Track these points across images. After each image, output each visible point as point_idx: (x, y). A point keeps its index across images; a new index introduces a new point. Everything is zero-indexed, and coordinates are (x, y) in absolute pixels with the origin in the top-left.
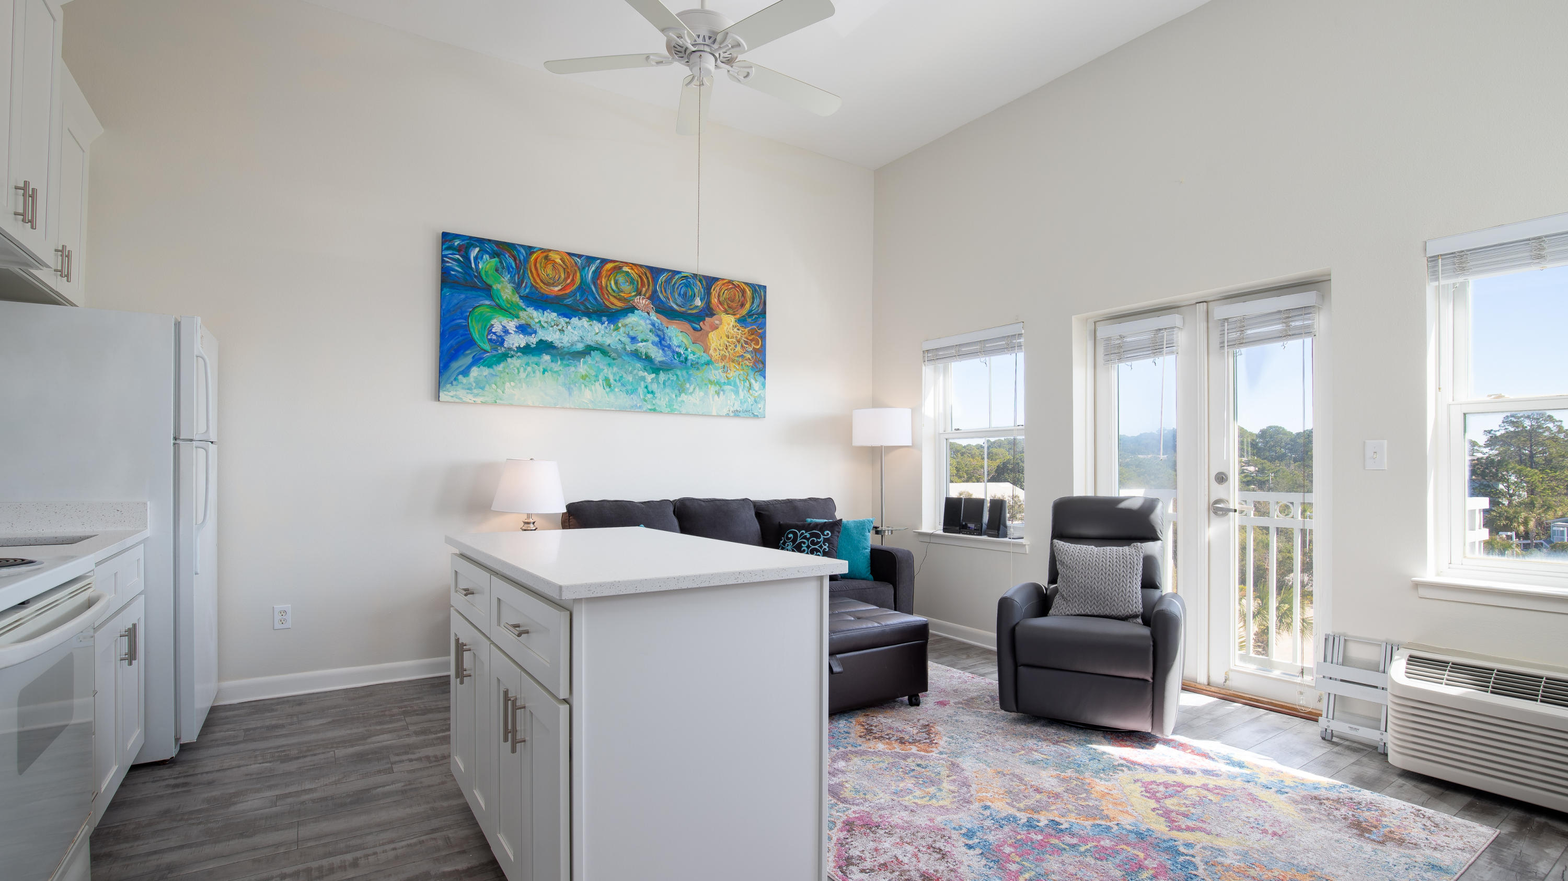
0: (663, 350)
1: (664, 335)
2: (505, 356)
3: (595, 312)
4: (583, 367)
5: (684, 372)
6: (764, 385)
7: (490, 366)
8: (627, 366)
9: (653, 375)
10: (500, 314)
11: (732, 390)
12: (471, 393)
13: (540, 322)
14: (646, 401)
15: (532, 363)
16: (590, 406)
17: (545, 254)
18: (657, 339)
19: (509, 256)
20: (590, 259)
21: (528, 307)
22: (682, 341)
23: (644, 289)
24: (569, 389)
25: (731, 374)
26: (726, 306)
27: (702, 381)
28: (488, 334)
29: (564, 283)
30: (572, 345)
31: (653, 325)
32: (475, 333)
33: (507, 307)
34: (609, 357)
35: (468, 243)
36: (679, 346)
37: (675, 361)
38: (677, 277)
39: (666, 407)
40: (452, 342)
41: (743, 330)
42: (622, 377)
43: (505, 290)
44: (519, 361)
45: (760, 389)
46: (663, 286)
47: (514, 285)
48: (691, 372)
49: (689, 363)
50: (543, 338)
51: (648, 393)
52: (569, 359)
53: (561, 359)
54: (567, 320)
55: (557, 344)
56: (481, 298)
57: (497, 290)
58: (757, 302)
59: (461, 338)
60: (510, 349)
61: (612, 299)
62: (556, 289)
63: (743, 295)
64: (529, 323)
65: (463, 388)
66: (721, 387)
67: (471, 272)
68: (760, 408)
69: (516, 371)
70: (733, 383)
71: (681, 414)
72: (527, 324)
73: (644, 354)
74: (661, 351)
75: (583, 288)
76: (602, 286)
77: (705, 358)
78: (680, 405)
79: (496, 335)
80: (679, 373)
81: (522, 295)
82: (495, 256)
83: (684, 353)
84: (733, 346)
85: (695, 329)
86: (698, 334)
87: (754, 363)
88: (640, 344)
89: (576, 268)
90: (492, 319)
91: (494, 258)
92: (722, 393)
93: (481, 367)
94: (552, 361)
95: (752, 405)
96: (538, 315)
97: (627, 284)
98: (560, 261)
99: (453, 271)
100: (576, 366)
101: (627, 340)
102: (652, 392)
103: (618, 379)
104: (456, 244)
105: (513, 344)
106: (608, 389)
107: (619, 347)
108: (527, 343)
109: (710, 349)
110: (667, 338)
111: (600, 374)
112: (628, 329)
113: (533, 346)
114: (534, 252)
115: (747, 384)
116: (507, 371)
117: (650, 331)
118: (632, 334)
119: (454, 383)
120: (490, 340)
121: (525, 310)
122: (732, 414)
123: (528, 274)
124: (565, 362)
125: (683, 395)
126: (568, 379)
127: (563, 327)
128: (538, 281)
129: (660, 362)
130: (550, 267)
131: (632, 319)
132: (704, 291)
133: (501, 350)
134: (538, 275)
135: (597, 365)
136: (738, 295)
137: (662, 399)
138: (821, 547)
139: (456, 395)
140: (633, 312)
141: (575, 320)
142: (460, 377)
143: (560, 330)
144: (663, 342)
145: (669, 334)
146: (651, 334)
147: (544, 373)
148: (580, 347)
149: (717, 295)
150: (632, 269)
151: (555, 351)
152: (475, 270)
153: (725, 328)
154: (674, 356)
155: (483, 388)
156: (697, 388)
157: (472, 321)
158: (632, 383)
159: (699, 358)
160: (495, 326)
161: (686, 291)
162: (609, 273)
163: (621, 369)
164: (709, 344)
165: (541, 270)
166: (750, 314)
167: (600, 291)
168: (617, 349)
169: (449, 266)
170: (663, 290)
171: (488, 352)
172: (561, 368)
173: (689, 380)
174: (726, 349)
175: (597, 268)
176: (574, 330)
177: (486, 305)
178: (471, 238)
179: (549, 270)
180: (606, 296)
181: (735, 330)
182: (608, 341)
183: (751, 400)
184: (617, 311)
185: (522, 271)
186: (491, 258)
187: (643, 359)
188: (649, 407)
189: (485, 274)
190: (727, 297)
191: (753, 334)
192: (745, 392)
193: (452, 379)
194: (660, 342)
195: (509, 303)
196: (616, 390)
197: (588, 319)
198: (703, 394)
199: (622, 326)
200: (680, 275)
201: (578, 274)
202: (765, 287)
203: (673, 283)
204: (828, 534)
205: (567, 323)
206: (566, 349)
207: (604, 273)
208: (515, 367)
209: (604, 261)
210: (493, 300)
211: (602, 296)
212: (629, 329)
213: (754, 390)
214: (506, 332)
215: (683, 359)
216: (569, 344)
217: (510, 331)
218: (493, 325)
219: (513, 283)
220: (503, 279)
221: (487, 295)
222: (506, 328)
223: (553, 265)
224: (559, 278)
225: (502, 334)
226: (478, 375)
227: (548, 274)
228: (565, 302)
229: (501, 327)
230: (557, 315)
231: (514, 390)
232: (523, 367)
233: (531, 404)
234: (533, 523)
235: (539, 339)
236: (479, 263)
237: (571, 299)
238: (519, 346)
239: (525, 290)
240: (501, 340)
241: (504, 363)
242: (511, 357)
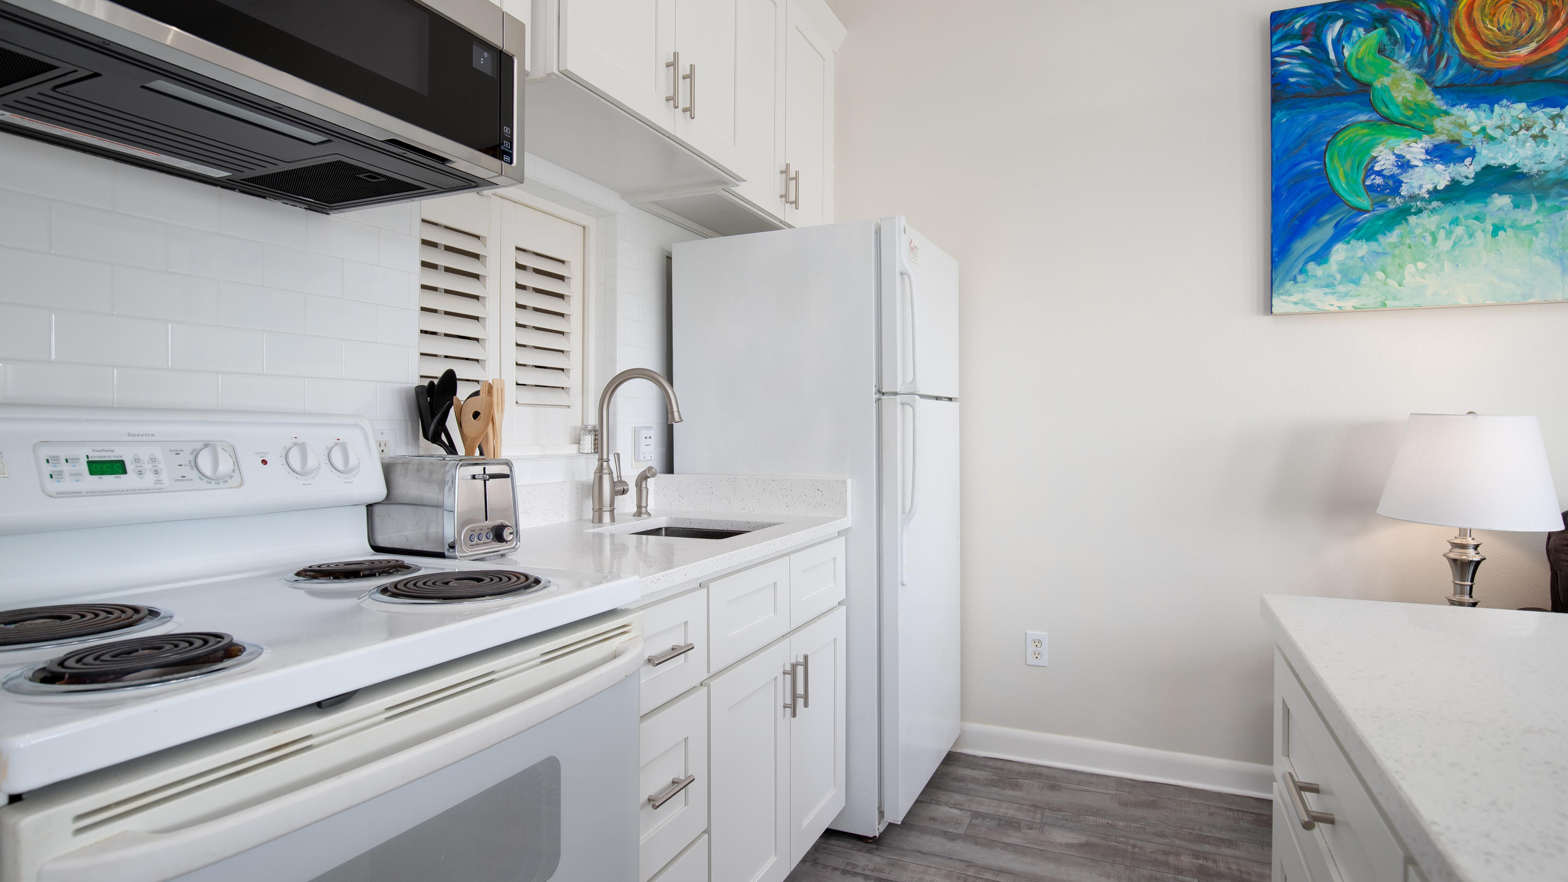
2: (1403, 213)
7: (1370, 237)
10: (1390, 134)
12: (1333, 294)
13: (1483, 129)
15: (1467, 217)
19: (1408, 17)
21: (1453, 106)
28: (1367, 176)
29: (1543, 34)
32: (1338, 179)
35: (1320, 18)
40: (1295, 205)
43: (1399, 83)
44: (1435, 218)
47: (1419, 71)
50: (1492, 163)
52: (1561, 195)
53: (1539, 199)
54: (1555, 111)
55: (1529, 166)
56: (1349, 113)
57: (1385, 89)
59: (1311, 195)
60: (1413, 198)
62: (1524, 51)
64: (1457, 138)
65: (1316, 286)
67: (1328, 68)
69: (1429, 238)
72: (1452, 141)
79: (1384, 176)
81: (1438, 85)
82: (1377, 24)
90: (1373, 146)
91: (1375, 28)
93: (1353, 242)
94: (1516, 206)
96: (1479, 117)
99: (1292, 76)
104: (1297, 26)
105: (1421, 187)
108: (1453, 180)
113: (1466, 183)
116: (1408, 241)
119: (1300, 278)
120: (1370, 189)
121: (1447, 113)
123: (1452, 40)
124: (1548, 204)
127: (1544, 128)
128: (1478, 46)
130: (1506, 9)
133: (1395, 203)
134: (1477, 35)
139: (1303, 300)
142: (1311, 266)
143: (1534, 137)
147: (1495, 233)
151: (1523, 184)
152: (1335, 64)
155: (1356, 282)
157: (1332, 160)
160: (1379, 159)
165: (1484, 22)
169: (1285, 70)
171: (1367, 211)
172: (1539, 218)
177: (1362, 122)
178: (1325, 7)
179: (1505, 18)
185: (1437, 36)
186: (1367, 31)
189: (1357, 66)
193: (1296, 271)
195: (1410, 108)
205: (1553, 118)
206: (1551, 176)
208: (1426, 231)
210: (1375, 110)
214: (1404, 165)
216: (1562, 163)
217: (1414, 162)
218: (1375, 158)
219: (1419, 67)
220: (1395, 65)
221: (1361, 103)
222: (1403, 157)
223: (1514, 5)
224: (1531, 28)
225: (1396, 171)
226: (1347, 258)
227: (1504, 27)
228: (1547, 73)
229: (1393, 158)
230: (1529, 106)
231: (1424, 278)
232: (1444, 228)
233: (1464, 302)
234: (1476, 547)
235: (1483, 165)
236: (1343, 47)
237: (1563, 64)
238: (1435, 187)
239: (1446, 74)
240: (1394, 183)
241: (1401, 226)
242: (1416, 214)
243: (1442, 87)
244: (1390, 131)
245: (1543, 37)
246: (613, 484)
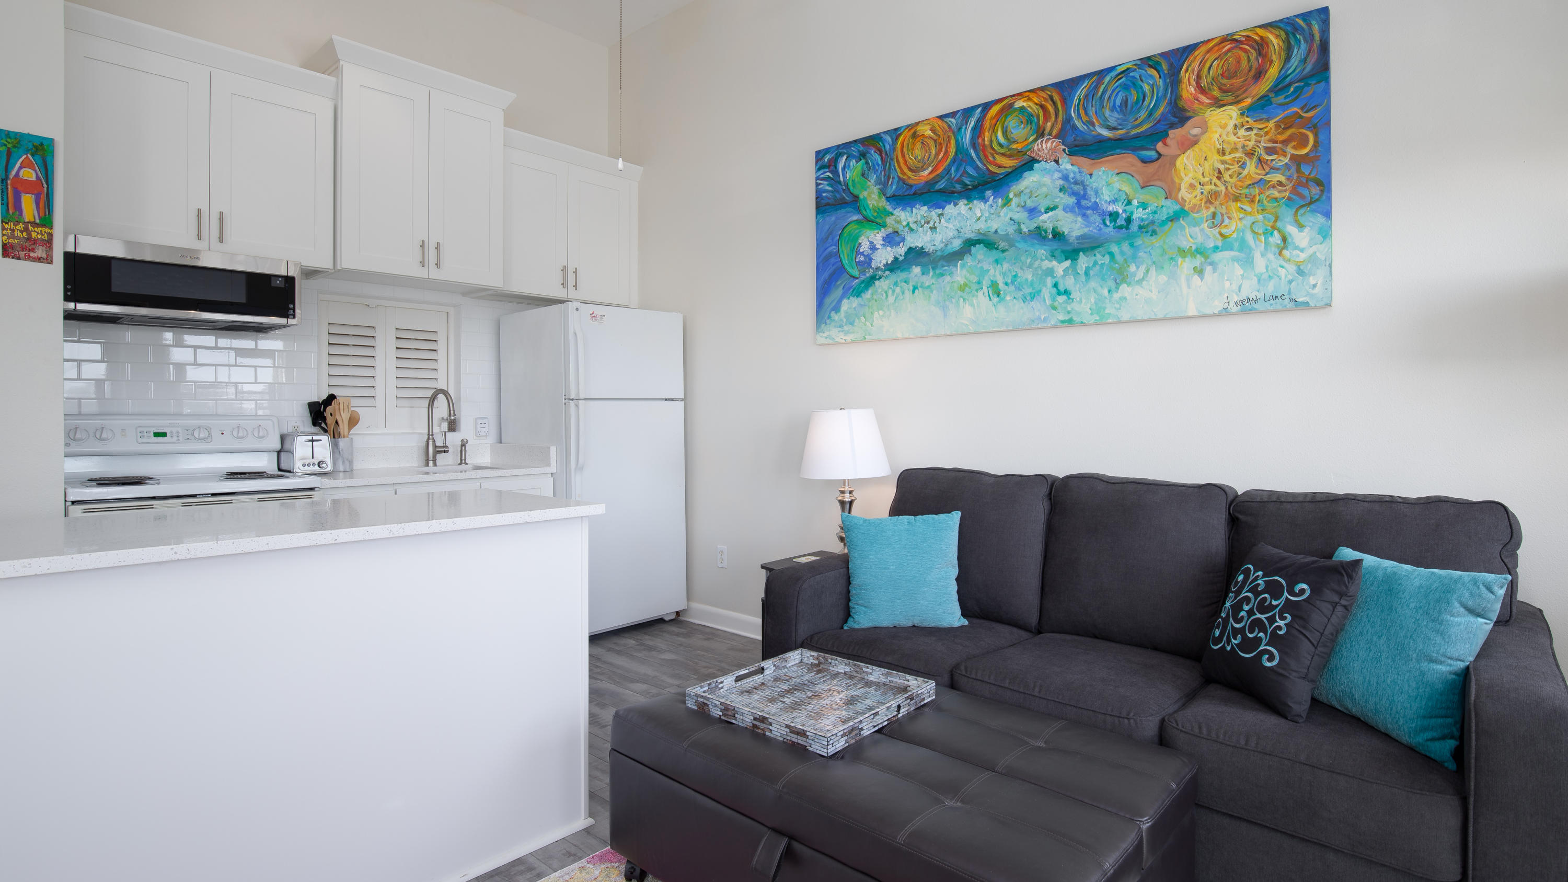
0: (1084, 215)
1: (1085, 189)
2: (873, 279)
3: (975, 187)
4: (961, 273)
5: (1125, 246)
6: (1325, 233)
7: (858, 295)
8: (1023, 258)
9: (1067, 263)
11: (1234, 259)
12: (843, 331)
13: (908, 224)
14: (1054, 308)
15: (901, 281)
16: (972, 329)
17: (912, 131)
18: (1072, 200)
19: (875, 152)
20: (967, 113)
21: (895, 209)
22: (1120, 190)
23: (1049, 124)
24: (943, 307)
25: (1231, 227)
26: (1216, 93)
27: (1164, 252)
29: (935, 160)
30: (946, 245)
31: (1065, 178)
32: (845, 258)
33: (873, 216)
34: (997, 249)
35: (836, 154)
36: (1114, 201)
37: (1107, 230)
38: (1107, 79)
39: (1092, 314)
41: (1261, 126)
42: (1015, 276)
43: (872, 197)
44: (887, 282)
45: (1312, 242)
46: (1081, 106)
47: (880, 187)
48: (1139, 242)
49: (1134, 227)
50: (913, 246)
51: (1059, 293)
52: (943, 266)
53: (934, 269)
54: (940, 211)
55: (929, 248)
56: (849, 215)
57: (865, 199)
58: (1299, 53)
60: (877, 269)
61: (1000, 160)
62: (926, 173)
63: (1260, 53)
64: (896, 230)
65: (835, 327)
66: (1206, 258)
67: (840, 186)
68: (1315, 286)
69: (884, 295)
70: (1236, 245)
71: (1120, 322)
73: (1050, 231)
74: (1079, 219)
75: (961, 157)
76: (984, 145)
77: (1170, 207)
78: (1118, 306)
80: (1115, 249)
81: (888, 196)
82: (861, 157)
83: (1124, 211)
84: (1235, 167)
85: (1144, 161)
86: (1152, 168)
87: (1294, 191)
88: (1045, 217)
89: (950, 134)
90: (859, 236)
91: (861, 160)
92: (1209, 269)
93: (851, 298)
94: (923, 274)
95: (1290, 282)
96: (906, 216)
97: (1022, 126)
98: (930, 133)
99: (824, 193)
100: (951, 274)
101: (1021, 216)
102: (1067, 292)
103: (1009, 281)
104: (826, 160)
105: (881, 262)
106: (995, 300)
107: (1011, 229)
109: (1180, 189)
110: (1090, 193)
111: (984, 279)
112: (1024, 198)
113: (901, 258)
114: (900, 134)
115: (1276, 238)
117: (1061, 190)
118: (1030, 204)
119: (828, 321)
120: (858, 263)
121: (892, 214)
122: (1235, 309)
123: (894, 166)
124: (938, 272)
125: (1124, 287)
126: (943, 294)
127: (935, 222)
128: (906, 170)
129: (1078, 238)
130: (919, 145)
131: (1030, 180)
132: (1165, 81)
134: (906, 163)
135: (980, 265)
136: (1247, 59)
137: (1084, 301)
138: (1272, 620)
140: (1031, 169)
141: (950, 209)
142: (833, 313)
143: (931, 228)
144: (1084, 202)
145: (1095, 185)
146: (1061, 195)
147: (914, 292)
148: (957, 244)
149: (1193, 78)
150: (1030, 99)
151: (925, 260)
152: (843, 184)
153: (1216, 136)
154: (1104, 221)
155: (852, 324)
156: (1153, 271)
157: (841, 246)
158: (1032, 284)
159: (1155, 212)
160: (862, 244)
161: (1126, 96)
162: (994, 121)
163: (1015, 264)
164: (1177, 180)
165: (909, 154)
166: (1279, 87)
167: (981, 154)
168: (1007, 234)
169: (821, 189)
170: (1082, 112)
171: (857, 278)
172: (933, 281)
173: (1134, 257)
174: (1219, 178)
175: (978, 121)
176: (949, 223)
177: (854, 221)
178: (839, 146)
179: (918, 152)
180: (991, 159)
181: (1242, 132)
182: (994, 225)
183: (1286, 272)
184: (1008, 174)
185: (888, 164)
186: (857, 162)
187: (1050, 240)
188: (1061, 317)
189: (852, 185)
190: (1220, 72)
191: (1286, 129)
192: (1271, 256)
193: (826, 318)
194: (1078, 204)
195: (875, 211)
196: (1008, 298)
197: (966, 202)
198: (1166, 279)
199: (1015, 195)
200: (1113, 74)
201: (953, 141)
202: (1325, 10)
203: (1100, 94)
204: (1302, 591)
206: (939, 253)
207: (987, 124)
209: (987, 106)
211: (983, 158)
212: (1027, 197)
213: (1297, 248)
214: (873, 248)
215: (1123, 223)
216: (944, 244)
218: (860, 243)
219: (880, 184)
220: (869, 183)
221: (854, 208)
222: (873, 243)
223: (922, 142)
224: (929, 157)
225: (870, 252)
226: (848, 308)
227: (917, 157)
228: (936, 187)
229: (868, 243)
230: (928, 208)
231: (883, 321)
232: (891, 288)
233: (900, 336)
234: (851, 492)
235: (908, 247)
236: (846, 173)
237: (944, 180)
238: (887, 262)
239: (891, 188)
240: (869, 259)
241: (872, 287)
242: (879, 279)
243: (890, 197)
244: (867, 226)
245: (935, 163)
246: (435, 447)
